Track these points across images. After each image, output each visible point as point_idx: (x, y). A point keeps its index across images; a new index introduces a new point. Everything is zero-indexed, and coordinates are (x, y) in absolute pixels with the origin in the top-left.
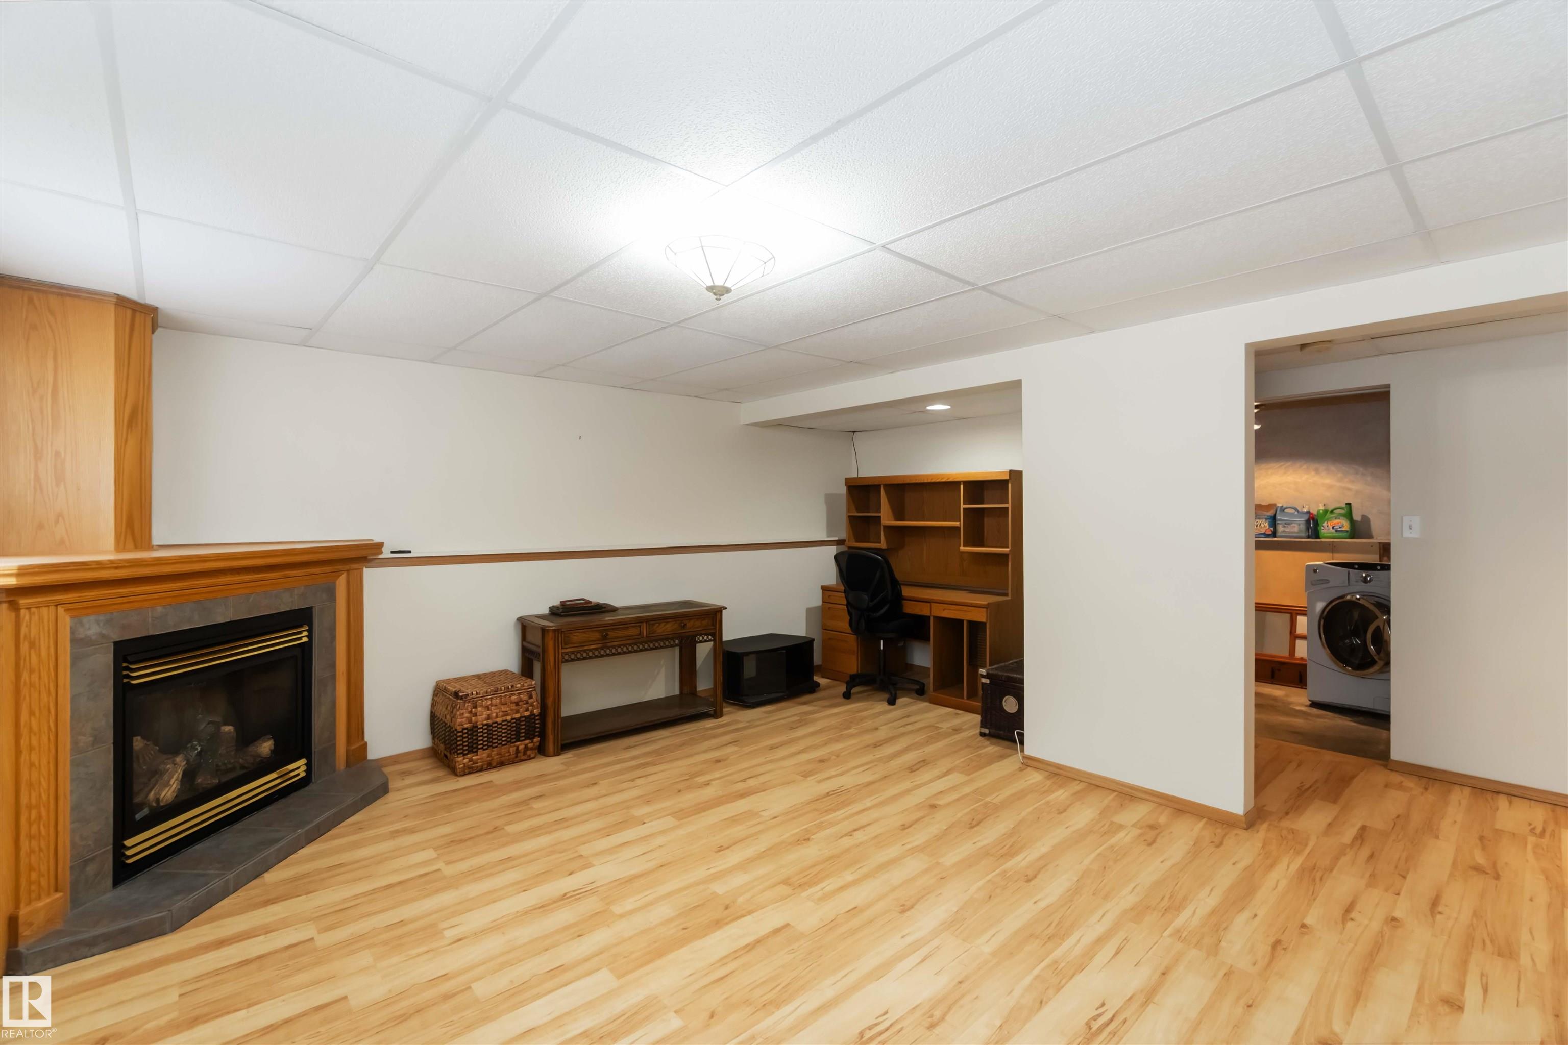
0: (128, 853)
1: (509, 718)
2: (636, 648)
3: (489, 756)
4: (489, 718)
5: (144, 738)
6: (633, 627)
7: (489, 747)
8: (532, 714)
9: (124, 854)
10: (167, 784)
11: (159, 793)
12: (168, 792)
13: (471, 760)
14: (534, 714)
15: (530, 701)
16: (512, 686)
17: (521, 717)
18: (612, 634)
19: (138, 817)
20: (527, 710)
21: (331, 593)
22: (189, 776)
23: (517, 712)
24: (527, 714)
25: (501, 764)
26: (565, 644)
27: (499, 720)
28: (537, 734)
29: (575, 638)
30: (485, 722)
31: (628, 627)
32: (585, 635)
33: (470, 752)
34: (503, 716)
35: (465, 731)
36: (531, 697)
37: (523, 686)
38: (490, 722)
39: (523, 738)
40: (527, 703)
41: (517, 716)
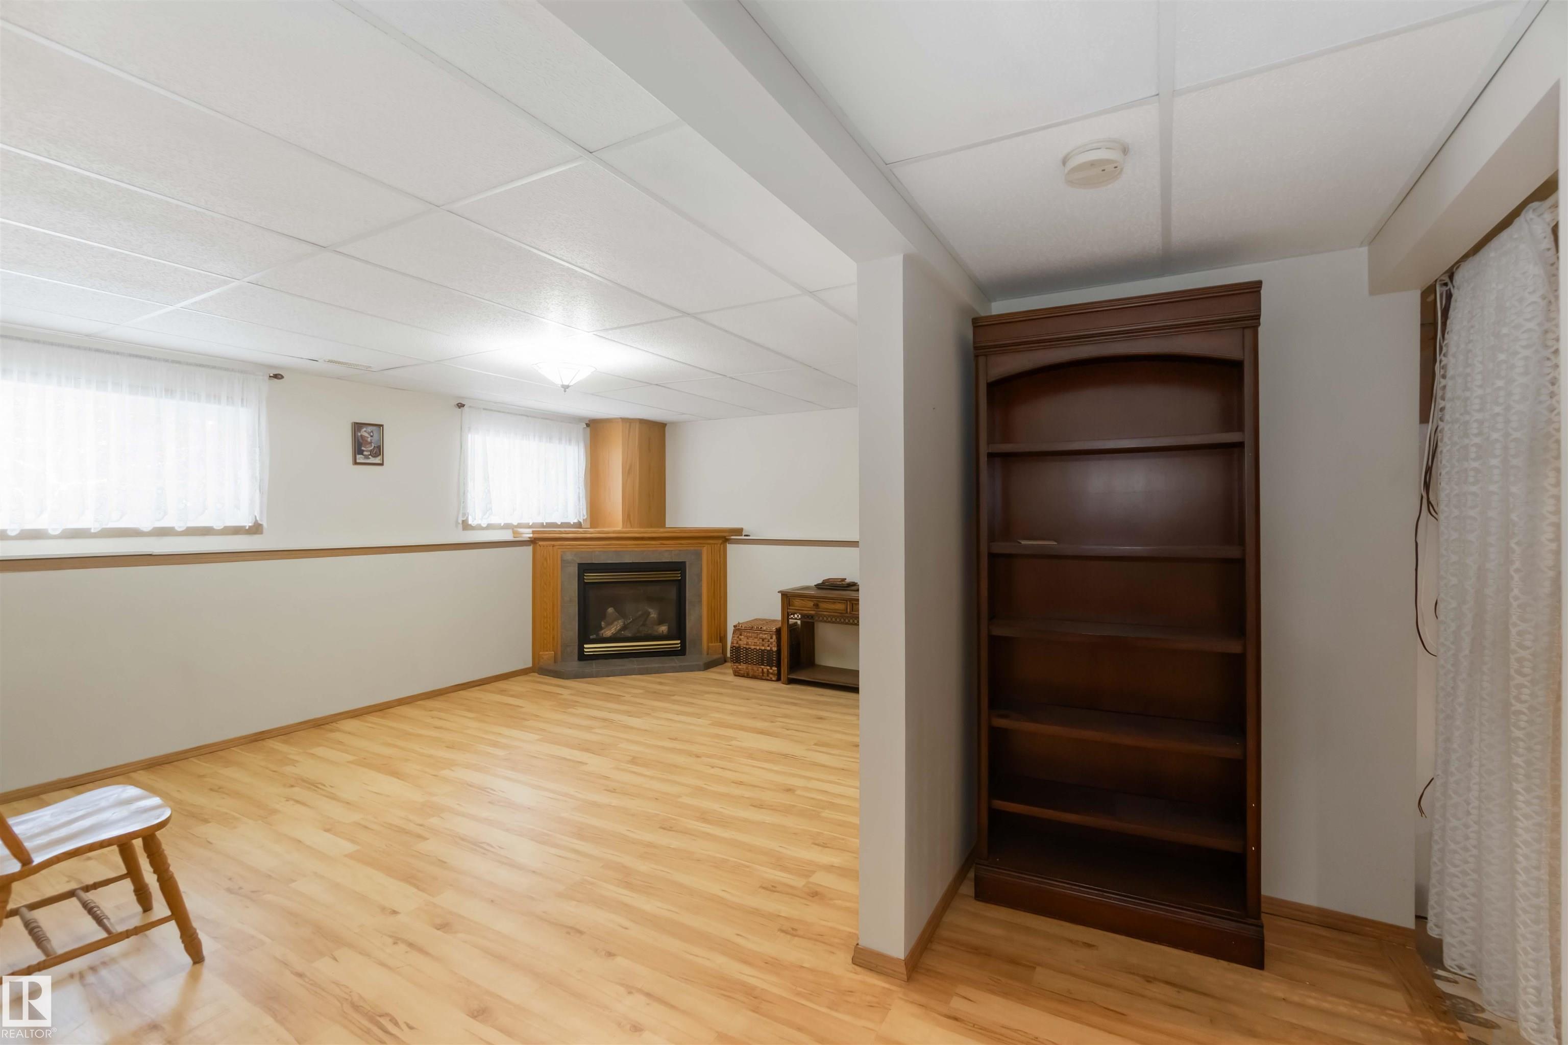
0: (585, 650)
1: (758, 648)
2: (842, 620)
3: (747, 668)
4: (747, 644)
5: (615, 609)
6: (839, 602)
7: (746, 662)
8: (771, 650)
9: (584, 651)
10: (610, 630)
11: (605, 632)
12: (608, 633)
13: (737, 668)
14: (772, 650)
15: (771, 640)
16: (761, 628)
17: (765, 650)
18: (822, 605)
19: (591, 637)
20: (768, 646)
21: (699, 555)
22: (624, 628)
23: (763, 645)
24: (769, 648)
25: (754, 677)
26: (789, 606)
27: (753, 647)
28: (774, 664)
29: (797, 603)
30: (745, 646)
31: (835, 602)
32: (802, 602)
33: (737, 662)
34: (754, 645)
35: (734, 648)
36: (771, 638)
37: (766, 629)
38: (747, 647)
39: (766, 664)
40: (769, 641)
41: (763, 648)
